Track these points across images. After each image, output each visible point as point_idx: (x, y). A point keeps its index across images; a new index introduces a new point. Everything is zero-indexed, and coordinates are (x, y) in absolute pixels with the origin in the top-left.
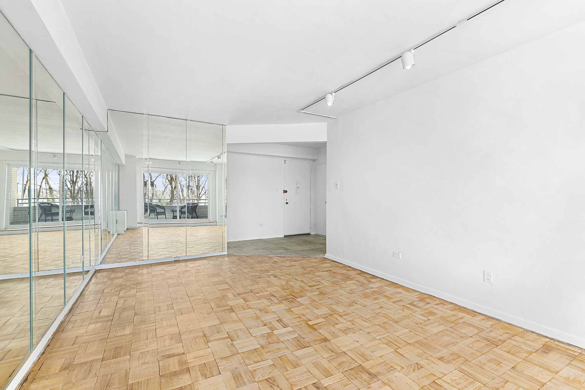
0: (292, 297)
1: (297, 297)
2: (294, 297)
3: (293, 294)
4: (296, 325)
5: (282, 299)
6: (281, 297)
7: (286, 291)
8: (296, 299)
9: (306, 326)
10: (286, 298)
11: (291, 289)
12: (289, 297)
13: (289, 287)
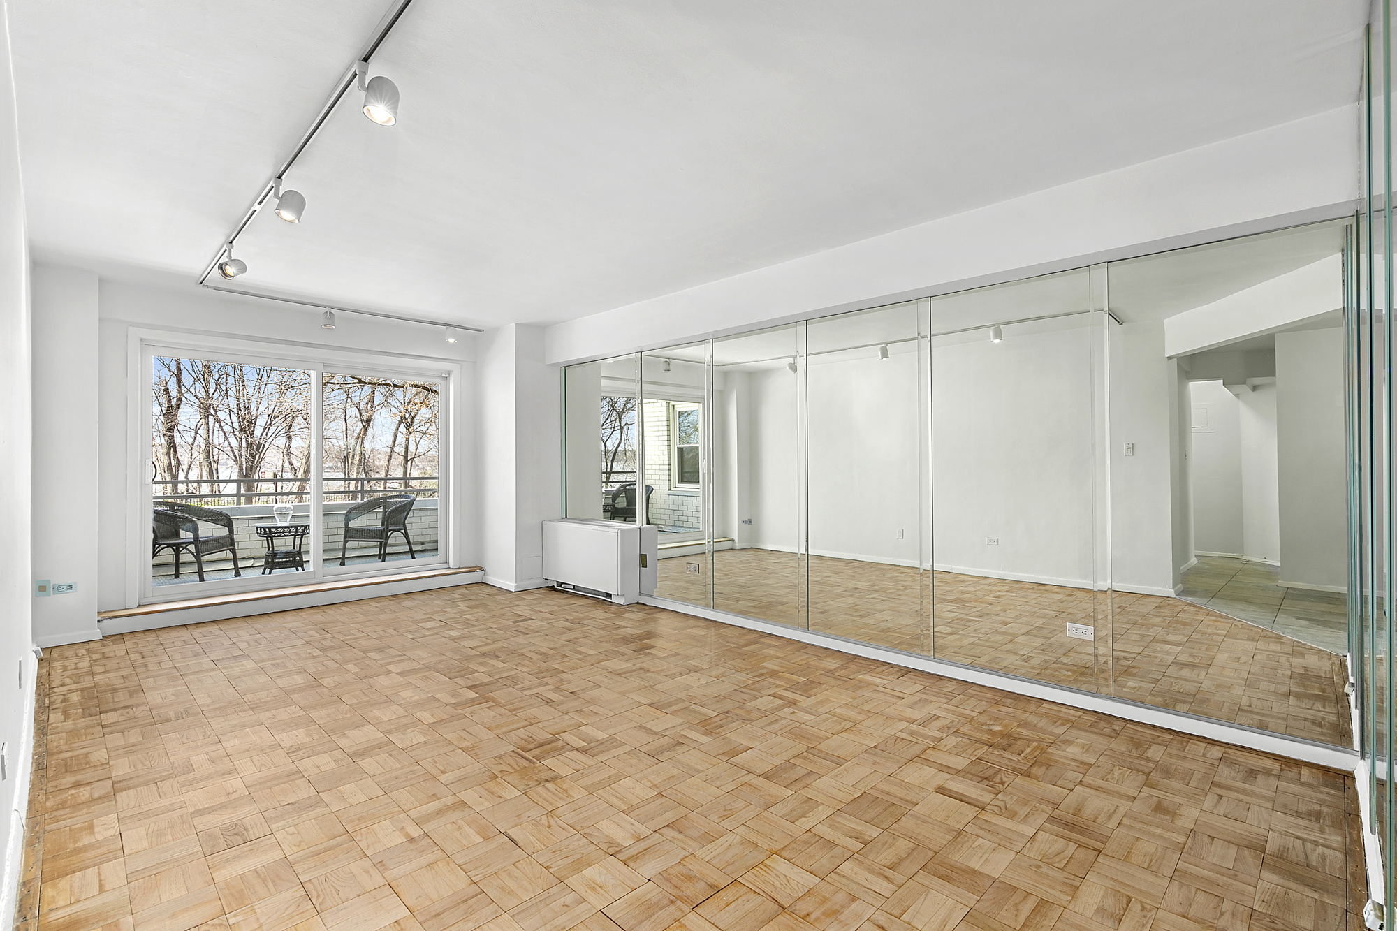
0: (526, 755)
1: (512, 754)
2: (522, 753)
3: (526, 763)
4: (516, 698)
5: (554, 744)
6: (559, 749)
7: (549, 774)
8: (514, 748)
9: (499, 699)
10: (544, 748)
11: (532, 783)
12: (537, 752)
13: (540, 789)
